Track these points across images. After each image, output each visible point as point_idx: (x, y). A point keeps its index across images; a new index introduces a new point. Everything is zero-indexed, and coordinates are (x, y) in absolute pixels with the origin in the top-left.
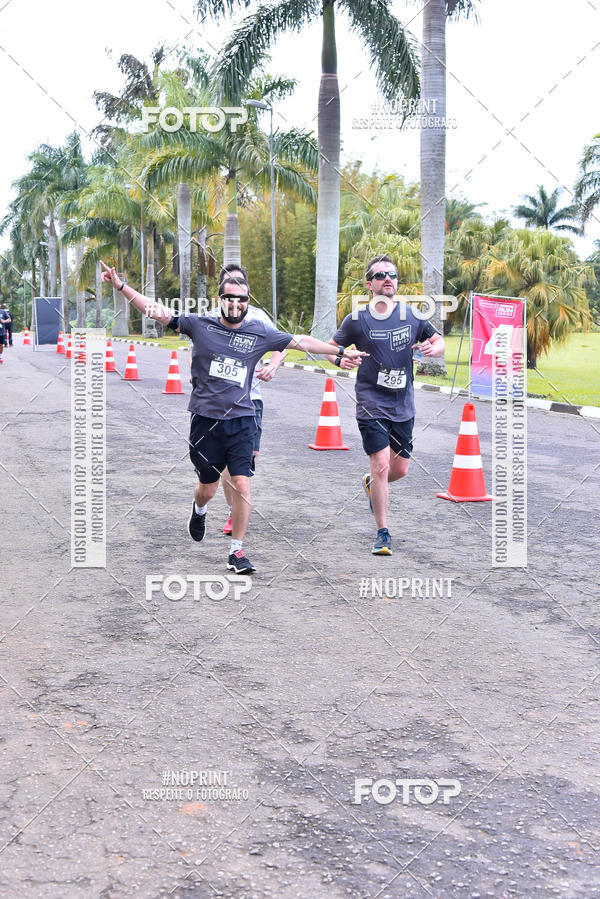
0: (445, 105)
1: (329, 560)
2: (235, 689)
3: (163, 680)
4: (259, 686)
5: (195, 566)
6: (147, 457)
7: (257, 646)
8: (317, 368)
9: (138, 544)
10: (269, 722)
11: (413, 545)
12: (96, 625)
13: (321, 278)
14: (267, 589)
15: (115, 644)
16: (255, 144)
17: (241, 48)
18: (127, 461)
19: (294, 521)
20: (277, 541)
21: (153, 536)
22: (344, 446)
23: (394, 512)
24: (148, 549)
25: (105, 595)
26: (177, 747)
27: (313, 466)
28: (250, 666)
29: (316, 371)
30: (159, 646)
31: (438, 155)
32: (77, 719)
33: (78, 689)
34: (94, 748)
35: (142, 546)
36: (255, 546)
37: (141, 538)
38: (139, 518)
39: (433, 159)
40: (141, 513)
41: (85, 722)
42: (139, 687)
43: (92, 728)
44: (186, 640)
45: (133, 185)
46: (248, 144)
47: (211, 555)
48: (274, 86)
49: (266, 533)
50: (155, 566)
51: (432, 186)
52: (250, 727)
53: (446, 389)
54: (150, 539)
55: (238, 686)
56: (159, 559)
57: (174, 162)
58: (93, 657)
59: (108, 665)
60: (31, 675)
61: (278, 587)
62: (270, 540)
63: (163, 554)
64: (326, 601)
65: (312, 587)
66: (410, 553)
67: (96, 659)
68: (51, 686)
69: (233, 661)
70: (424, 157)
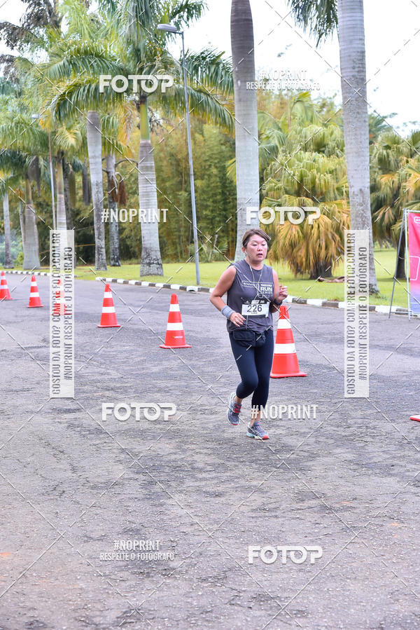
0: (362, 21)
1: (325, 488)
2: (279, 617)
3: (207, 612)
4: (302, 613)
5: (197, 501)
6: (107, 393)
7: (285, 576)
9: (131, 482)
11: (402, 470)
13: (242, 201)
14: (275, 520)
15: (147, 581)
16: (166, 68)
18: (88, 399)
19: (278, 451)
20: (267, 472)
21: (144, 474)
22: (301, 373)
23: (373, 437)
24: (144, 486)
28: (286, 595)
30: (191, 580)
31: (358, 72)
33: (127, 625)
35: (136, 483)
36: (248, 478)
37: (132, 476)
38: (123, 456)
39: (353, 76)
40: (123, 451)
42: (184, 620)
44: (215, 574)
46: (158, 69)
47: (208, 489)
48: (182, 8)
49: (254, 465)
50: (157, 502)
51: (354, 103)
53: (382, 309)
54: (142, 477)
55: (281, 615)
56: (158, 497)
57: (84, 90)
58: (130, 594)
59: (148, 601)
60: (77, 614)
61: (285, 517)
62: (260, 472)
63: (159, 490)
64: (337, 529)
65: (318, 515)
66: (402, 477)
67: (134, 597)
68: (99, 624)
69: (268, 591)
70: (344, 75)
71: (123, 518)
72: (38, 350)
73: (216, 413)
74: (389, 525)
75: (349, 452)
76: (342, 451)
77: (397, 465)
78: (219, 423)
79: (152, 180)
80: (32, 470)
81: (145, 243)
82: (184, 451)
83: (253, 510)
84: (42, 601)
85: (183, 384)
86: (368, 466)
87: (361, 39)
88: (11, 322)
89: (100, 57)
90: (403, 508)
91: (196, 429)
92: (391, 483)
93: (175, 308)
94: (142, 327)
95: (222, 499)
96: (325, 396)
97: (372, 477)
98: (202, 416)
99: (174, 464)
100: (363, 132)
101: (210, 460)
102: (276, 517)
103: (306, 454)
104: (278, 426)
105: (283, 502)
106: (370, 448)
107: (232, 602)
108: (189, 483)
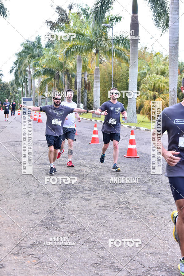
0: (179, 26)
1: (130, 200)
2: (93, 249)
4: (102, 248)
5: (79, 201)
7: (101, 233)
8: (128, 126)
9: (58, 192)
10: (105, 263)
12: (41, 223)
14: (106, 211)
15: (48, 231)
16: (106, 40)
17: (102, 4)
20: (110, 192)
21: (64, 190)
22: (138, 156)
23: (156, 182)
24: (62, 195)
25: (45, 212)
26: (70, 272)
27: (125, 164)
28: (99, 241)
29: (128, 127)
30: (64, 232)
31: (176, 45)
32: (32, 259)
33: (33, 248)
34: (38, 271)
35: (60, 193)
36: (102, 194)
37: (59, 190)
39: (174, 47)
41: (35, 261)
42: (56, 247)
43: (37, 263)
44: (75, 230)
45: (60, 56)
46: (103, 41)
47: (85, 197)
48: (114, 18)
49: (107, 190)
50: (64, 201)
52: (98, 264)
54: (62, 191)
55: (94, 248)
56: (65, 198)
57: (76, 47)
58: (39, 236)
59: (45, 239)
60: (16, 242)
61: (110, 210)
62: (108, 192)
63: (67, 196)
64: (129, 216)
65: (123, 210)
66: (161, 198)
67: (40, 237)
68: (23, 246)
69: (92, 238)
70: (170, 46)
71: (49, 206)
72: (44, 141)
73: (100, 169)
74: (149, 216)
75: (145, 187)
76: (143, 187)
77: (161, 193)
78: (100, 173)
79: (99, 82)
80: (23, 185)
81: (95, 105)
82: (82, 182)
83: (99, 207)
84: (5, 236)
85: (92, 157)
86: (150, 193)
87: (178, 33)
88: (38, 131)
89: (82, 35)
90: (157, 210)
91: (90, 174)
92: (157, 200)
93: (96, 129)
94: (86, 136)
95: (89, 202)
96: (143, 165)
97: (150, 198)
98: (95, 170)
99: (77, 187)
100: (176, 68)
101: (90, 186)
102: (107, 210)
103: (128, 187)
104: (121, 175)
105: (112, 204)
106: (153, 186)
107: (77, 242)
108: (80, 195)
